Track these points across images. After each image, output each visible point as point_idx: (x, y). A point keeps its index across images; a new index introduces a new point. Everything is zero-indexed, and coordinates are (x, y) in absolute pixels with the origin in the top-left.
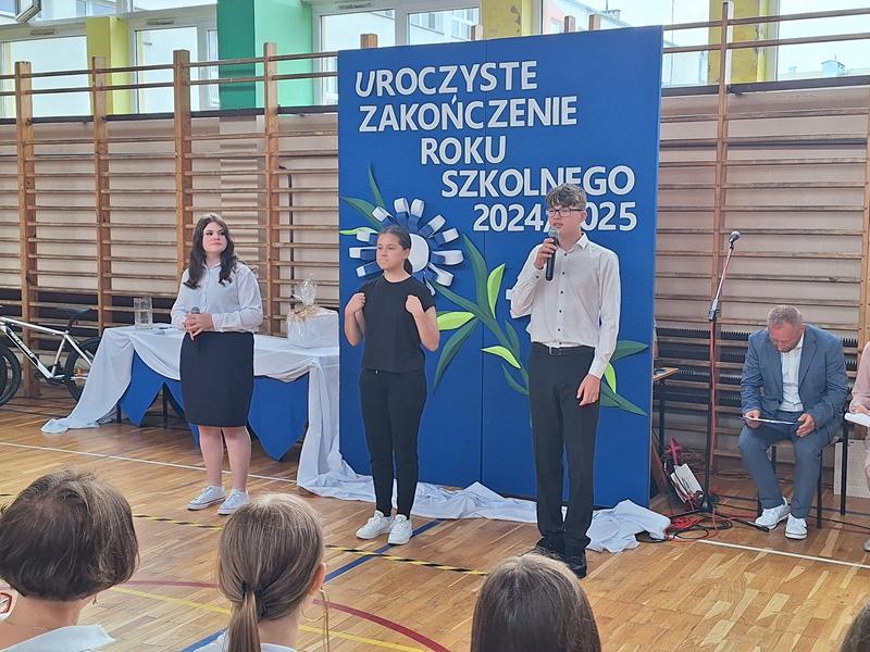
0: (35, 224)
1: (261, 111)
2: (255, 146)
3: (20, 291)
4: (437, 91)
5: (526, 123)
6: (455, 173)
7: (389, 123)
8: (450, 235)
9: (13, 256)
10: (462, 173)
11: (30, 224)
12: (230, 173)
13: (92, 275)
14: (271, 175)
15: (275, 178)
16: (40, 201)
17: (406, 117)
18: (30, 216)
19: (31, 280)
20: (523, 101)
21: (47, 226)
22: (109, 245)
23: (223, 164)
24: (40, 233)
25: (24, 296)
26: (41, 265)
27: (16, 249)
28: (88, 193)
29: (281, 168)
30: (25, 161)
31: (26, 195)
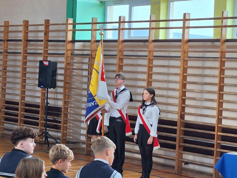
0: (186, 90)
11: (184, 90)
13: (213, 117)
18: (184, 86)
19: (182, 117)
22: (222, 103)
24: (188, 95)
25: (178, 124)
26: (187, 110)
27: (177, 102)
28: (214, 76)
30: (184, 60)
31: (184, 76)
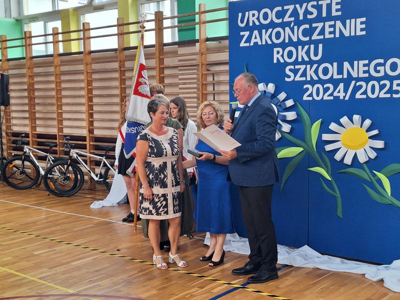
0: (92, 104)
1: (197, 41)
2: (195, 60)
3: (86, 137)
4: (283, 20)
5: (335, 35)
6: (292, 67)
7: (256, 41)
8: (290, 103)
9: (82, 120)
10: (297, 67)
11: (90, 104)
12: (182, 74)
14: (202, 75)
15: (204, 76)
16: (95, 92)
17: (265, 37)
18: (90, 99)
19: (91, 131)
20: (332, 23)
21: (98, 104)
23: (180, 70)
24: (95, 108)
25: (88, 139)
26: (96, 124)
27: (84, 116)
28: (116, 88)
29: (208, 70)
30: (87, 73)
31: (88, 89)
